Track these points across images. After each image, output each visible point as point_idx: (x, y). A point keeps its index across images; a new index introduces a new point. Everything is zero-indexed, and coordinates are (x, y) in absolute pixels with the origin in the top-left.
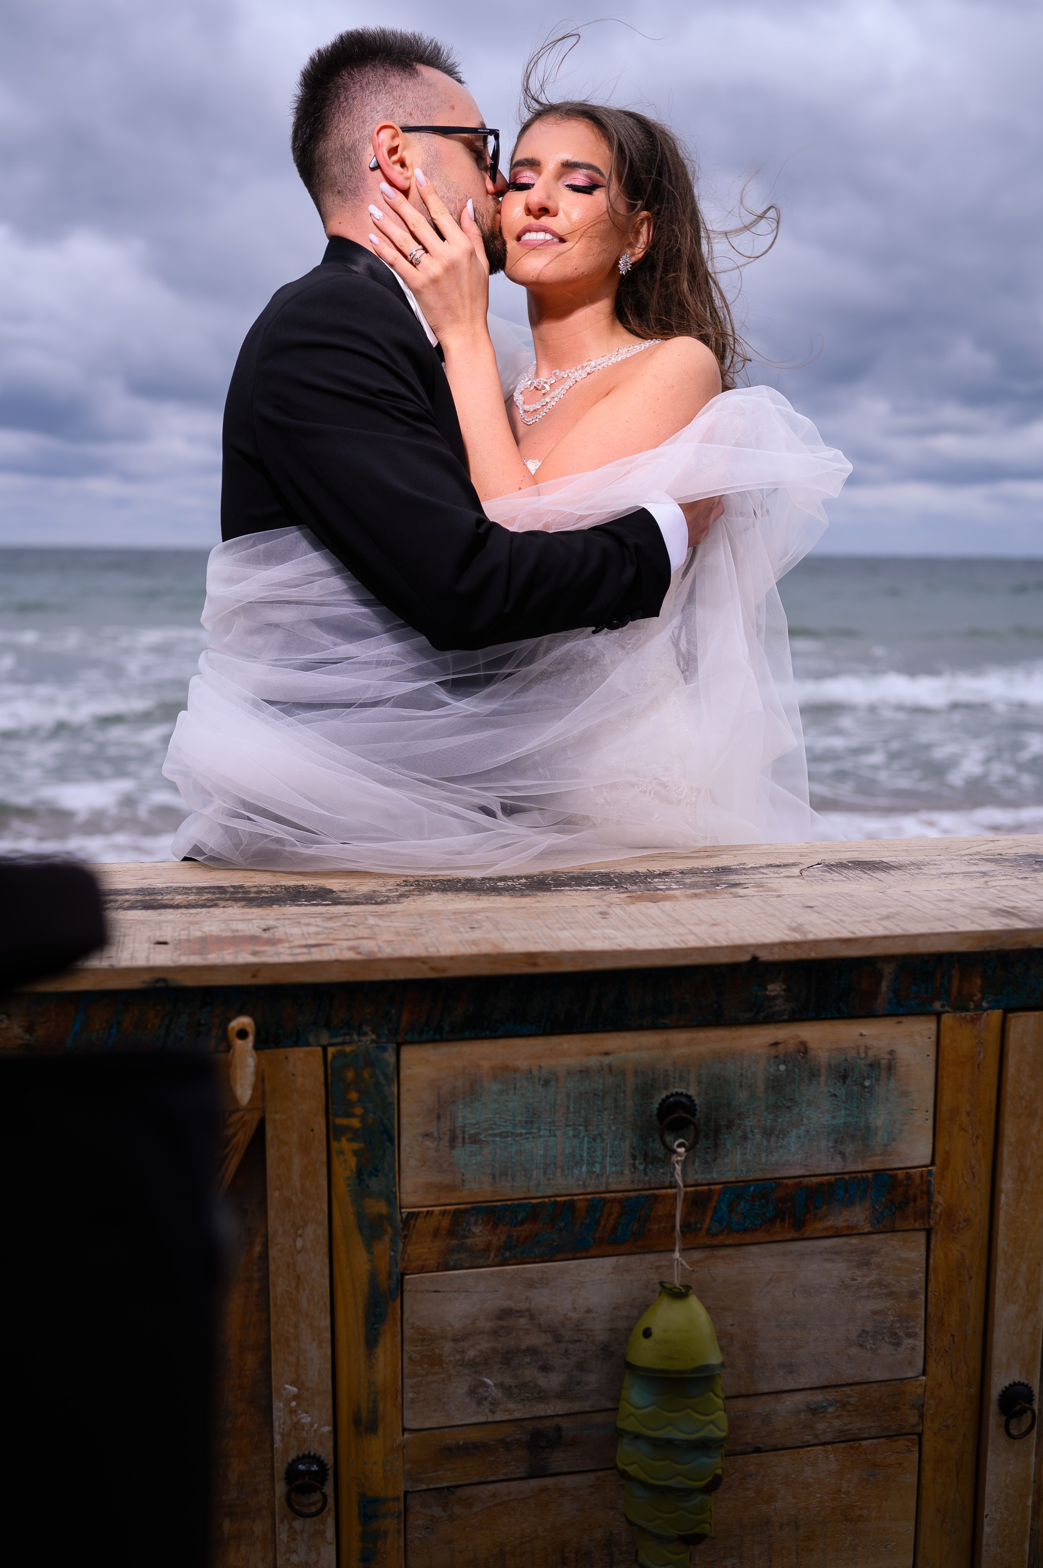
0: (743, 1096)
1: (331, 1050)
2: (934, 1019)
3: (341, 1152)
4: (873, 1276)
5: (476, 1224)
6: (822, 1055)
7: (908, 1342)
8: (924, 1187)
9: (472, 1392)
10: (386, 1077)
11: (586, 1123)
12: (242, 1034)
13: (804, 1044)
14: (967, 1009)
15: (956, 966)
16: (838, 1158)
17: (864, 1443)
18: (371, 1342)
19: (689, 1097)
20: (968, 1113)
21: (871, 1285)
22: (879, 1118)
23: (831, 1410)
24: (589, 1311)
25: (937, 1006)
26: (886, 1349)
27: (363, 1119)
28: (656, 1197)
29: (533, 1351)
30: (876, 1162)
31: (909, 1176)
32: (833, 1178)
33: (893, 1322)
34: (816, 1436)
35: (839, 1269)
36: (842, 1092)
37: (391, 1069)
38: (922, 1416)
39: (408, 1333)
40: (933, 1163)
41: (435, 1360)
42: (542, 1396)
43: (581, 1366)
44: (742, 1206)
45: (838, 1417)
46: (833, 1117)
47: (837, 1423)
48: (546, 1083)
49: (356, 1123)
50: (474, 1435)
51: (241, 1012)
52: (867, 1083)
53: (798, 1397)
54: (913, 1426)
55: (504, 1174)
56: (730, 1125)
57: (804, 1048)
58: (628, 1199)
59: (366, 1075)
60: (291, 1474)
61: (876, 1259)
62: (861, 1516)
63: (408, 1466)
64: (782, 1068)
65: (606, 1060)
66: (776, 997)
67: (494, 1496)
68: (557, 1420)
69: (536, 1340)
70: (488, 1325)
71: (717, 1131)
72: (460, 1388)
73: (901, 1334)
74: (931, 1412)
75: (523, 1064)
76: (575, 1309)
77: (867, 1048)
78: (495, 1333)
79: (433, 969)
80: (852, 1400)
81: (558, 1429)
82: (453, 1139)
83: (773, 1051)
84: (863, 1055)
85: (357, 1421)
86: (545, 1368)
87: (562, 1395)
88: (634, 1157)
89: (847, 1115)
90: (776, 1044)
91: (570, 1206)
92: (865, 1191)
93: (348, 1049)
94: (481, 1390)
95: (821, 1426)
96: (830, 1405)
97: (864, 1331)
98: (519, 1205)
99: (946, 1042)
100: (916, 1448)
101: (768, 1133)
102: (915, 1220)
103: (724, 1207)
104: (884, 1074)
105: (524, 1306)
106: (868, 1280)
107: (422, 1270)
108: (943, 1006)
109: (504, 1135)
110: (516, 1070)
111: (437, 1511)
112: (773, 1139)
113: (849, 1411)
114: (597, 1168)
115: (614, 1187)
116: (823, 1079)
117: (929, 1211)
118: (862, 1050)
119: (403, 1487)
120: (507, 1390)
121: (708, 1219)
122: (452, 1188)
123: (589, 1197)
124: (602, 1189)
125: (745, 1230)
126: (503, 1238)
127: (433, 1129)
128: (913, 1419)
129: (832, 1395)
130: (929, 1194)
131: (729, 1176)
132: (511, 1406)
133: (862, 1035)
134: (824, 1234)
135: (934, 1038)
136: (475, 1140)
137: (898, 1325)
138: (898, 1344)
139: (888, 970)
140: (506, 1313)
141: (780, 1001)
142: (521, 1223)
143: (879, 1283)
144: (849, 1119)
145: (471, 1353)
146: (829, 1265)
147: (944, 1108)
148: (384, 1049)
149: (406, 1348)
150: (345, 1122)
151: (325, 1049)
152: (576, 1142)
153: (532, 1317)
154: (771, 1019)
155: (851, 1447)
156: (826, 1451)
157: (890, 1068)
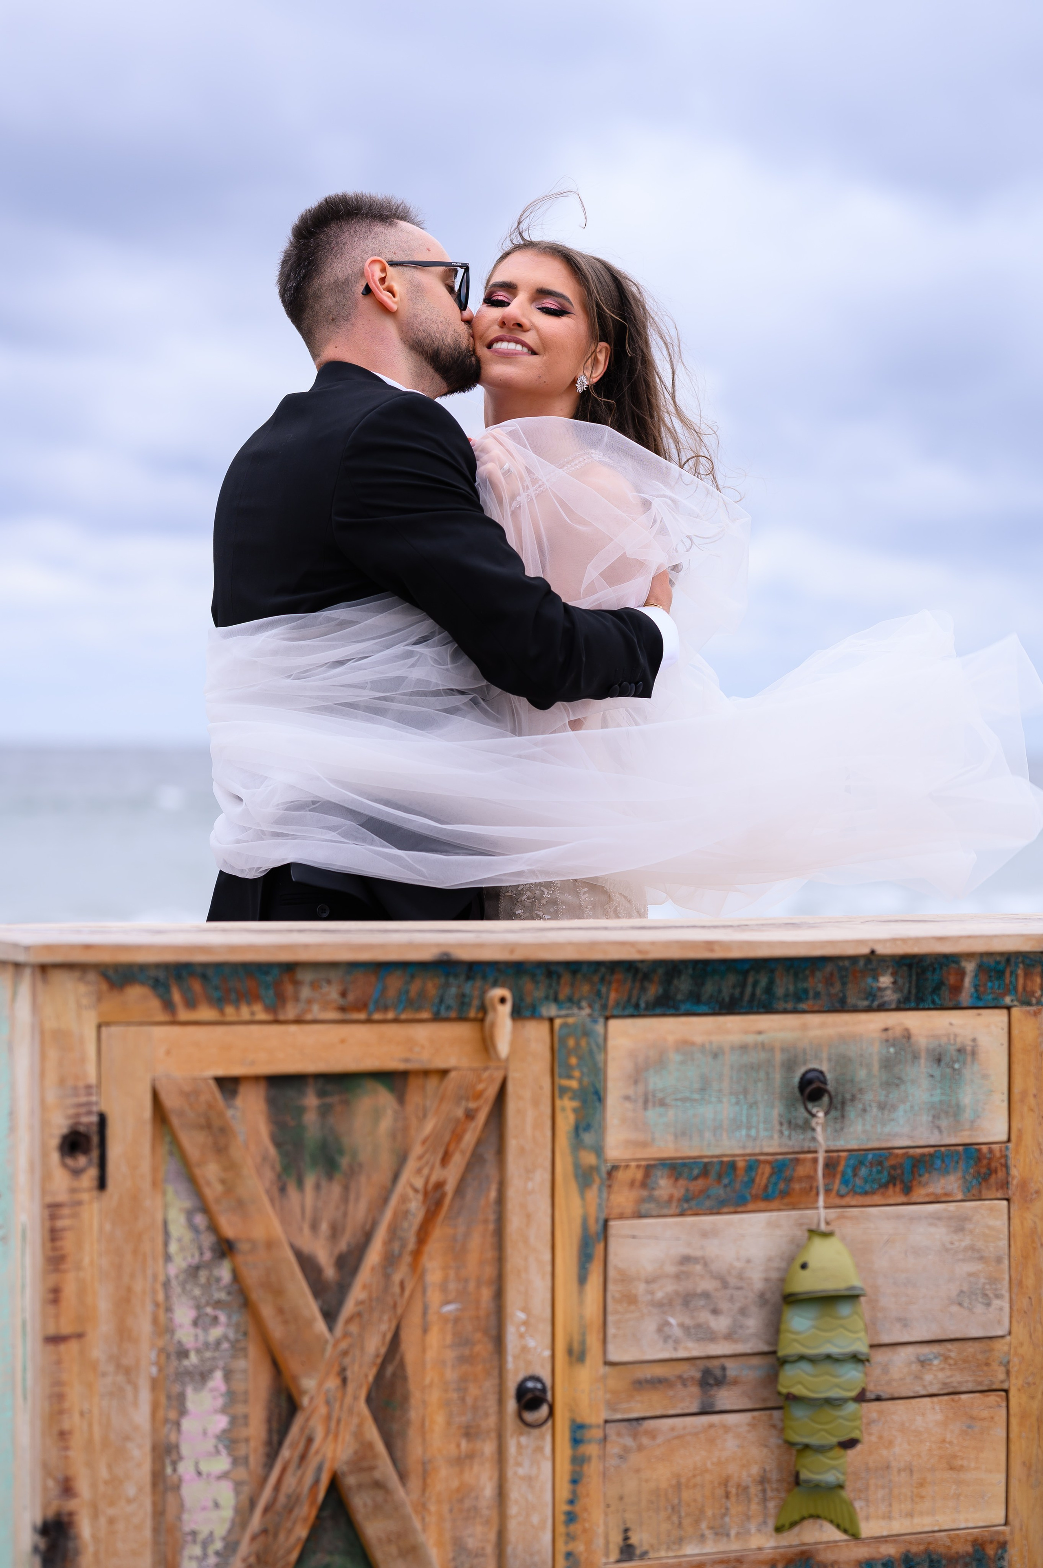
0: (862, 1074)
1: (558, 1022)
2: (1005, 1012)
3: (563, 1109)
4: (967, 1242)
5: (662, 1177)
6: (922, 1041)
7: (996, 1303)
8: (1003, 1161)
9: (660, 1330)
10: (598, 1046)
11: (745, 1092)
12: (503, 1000)
13: (907, 1030)
14: (1029, 1004)
15: (1021, 966)
16: (936, 1132)
17: (963, 1397)
18: (582, 1279)
19: (821, 1072)
20: (1035, 1096)
21: (966, 1249)
22: (966, 1097)
23: (936, 1362)
24: (748, 1261)
25: (1008, 1000)
26: (979, 1308)
27: (580, 1081)
28: (797, 1160)
29: (706, 1295)
30: (964, 1137)
31: (991, 1151)
32: (931, 1150)
33: (984, 1284)
34: (924, 1387)
35: (940, 1234)
36: (937, 1073)
37: (601, 1040)
38: (1008, 1373)
39: (612, 1273)
40: (1009, 1140)
41: (631, 1300)
42: (712, 1337)
43: (743, 1311)
44: (863, 1171)
45: (942, 1369)
46: (932, 1095)
47: (941, 1375)
48: (715, 1056)
49: (574, 1084)
50: (659, 1371)
51: (495, 984)
52: (957, 1066)
53: (910, 1350)
54: (1002, 1382)
55: (684, 1134)
56: (853, 1099)
57: (907, 1035)
58: (776, 1161)
59: (583, 1043)
60: (521, 1392)
61: (969, 1226)
62: (962, 1466)
63: (608, 1396)
64: (892, 1050)
65: (760, 1038)
66: (886, 989)
67: (673, 1429)
68: (723, 1360)
69: (707, 1285)
70: (671, 1269)
71: (843, 1103)
72: (650, 1326)
73: (991, 1295)
74: (1016, 1369)
75: (698, 1039)
76: (738, 1259)
77: (956, 1036)
78: (678, 1277)
79: (640, 952)
80: (953, 1354)
81: (724, 1369)
82: (646, 1102)
83: (884, 1035)
84: (952, 1041)
85: (570, 1352)
86: (715, 1312)
87: (729, 1337)
88: (781, 1124)
89: (942, 1094)
90: (886, 1030)
91: (733, 1166)
92: (957, 1162)
93: (571, 1020)
94: (666, 1329)
95: (928, 1377)
96: (936, 1358)
97: (962, 1292)
98: (695, 1163)
99: (1015, 1032)
100: (1004, 1404)
101: (882, 1107)
102: (997, 1190)
103: (849, 1172)
104: (969, 1059)
105: (699, 1253)
106: (964, 1244)
107: (621, 1217)
108: (1012, 1001)
109: (684, 1100)
110: (693, 1044)
111: (628, 1441)
112: (886, 1112)
113: (950, 1365)
114: (753, 1132)
115: (767, 1150)
116: (923, 1061)
117: (1007, 1183)
118: (952, 1037)
119: (604, 1415)
120: (686, 1329)
121: (837, 1181)
122: (644, 1145)
123: (748, 1158)
124: (757, 1151)
125: (866, 1193)
126: (682, 1191)
127: (631, 1092)
128: (1001, 1376)
129: (936, 1349)
130: (1006, 1166)
131: (853, 1145)
132: (690, 1344)
133: (951, 1024)
134: (927, 1199)
135: (1006, 1029)
136: (662, 1103)
137: (987, 1287)
138: (988, 1305)
139: (970, 967)
140: (686, 1260)
141: (889, 992)
142: (696, 1178)
143: (972, 1248)
144: (944, 1098)
145: (659, 1295)
146: (932, 1230)
147: (1016, 1090)
148: (595, 1021)
149: (611, 1287)
150: (565, 1082)
151: (551, 1020)
152: (737, 1108)
153: (706, 1264)
154: (882, 1008)
155: (953, 1400)
156: (933, 1403)
157: (974, 1053)
